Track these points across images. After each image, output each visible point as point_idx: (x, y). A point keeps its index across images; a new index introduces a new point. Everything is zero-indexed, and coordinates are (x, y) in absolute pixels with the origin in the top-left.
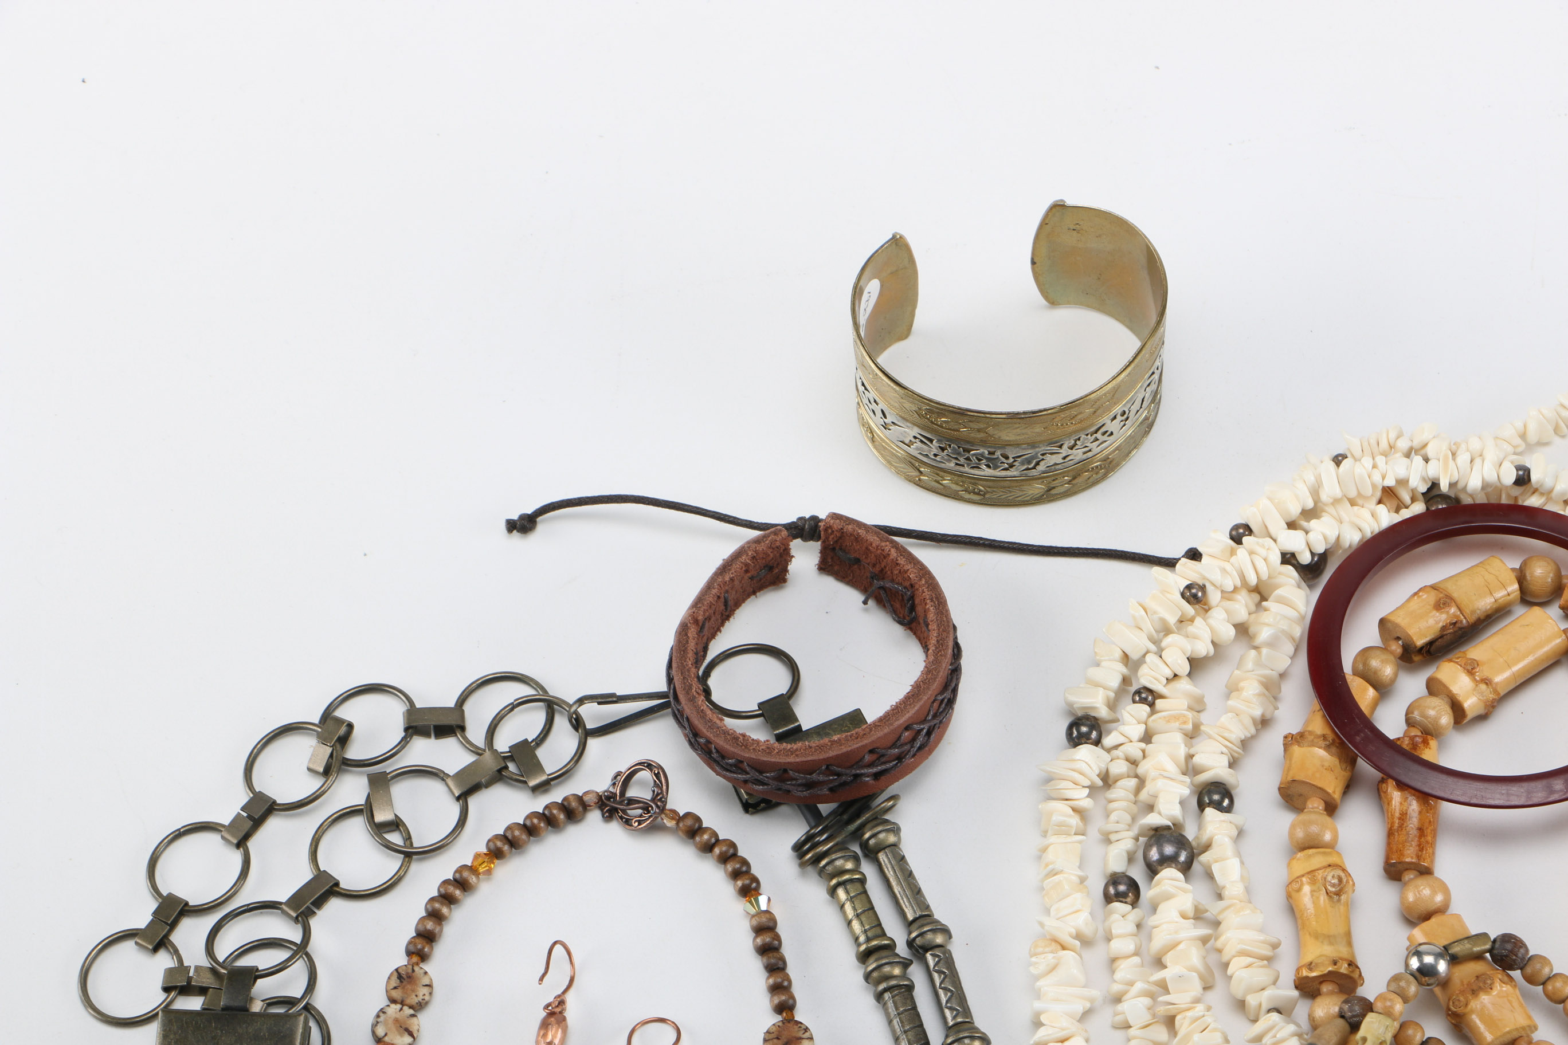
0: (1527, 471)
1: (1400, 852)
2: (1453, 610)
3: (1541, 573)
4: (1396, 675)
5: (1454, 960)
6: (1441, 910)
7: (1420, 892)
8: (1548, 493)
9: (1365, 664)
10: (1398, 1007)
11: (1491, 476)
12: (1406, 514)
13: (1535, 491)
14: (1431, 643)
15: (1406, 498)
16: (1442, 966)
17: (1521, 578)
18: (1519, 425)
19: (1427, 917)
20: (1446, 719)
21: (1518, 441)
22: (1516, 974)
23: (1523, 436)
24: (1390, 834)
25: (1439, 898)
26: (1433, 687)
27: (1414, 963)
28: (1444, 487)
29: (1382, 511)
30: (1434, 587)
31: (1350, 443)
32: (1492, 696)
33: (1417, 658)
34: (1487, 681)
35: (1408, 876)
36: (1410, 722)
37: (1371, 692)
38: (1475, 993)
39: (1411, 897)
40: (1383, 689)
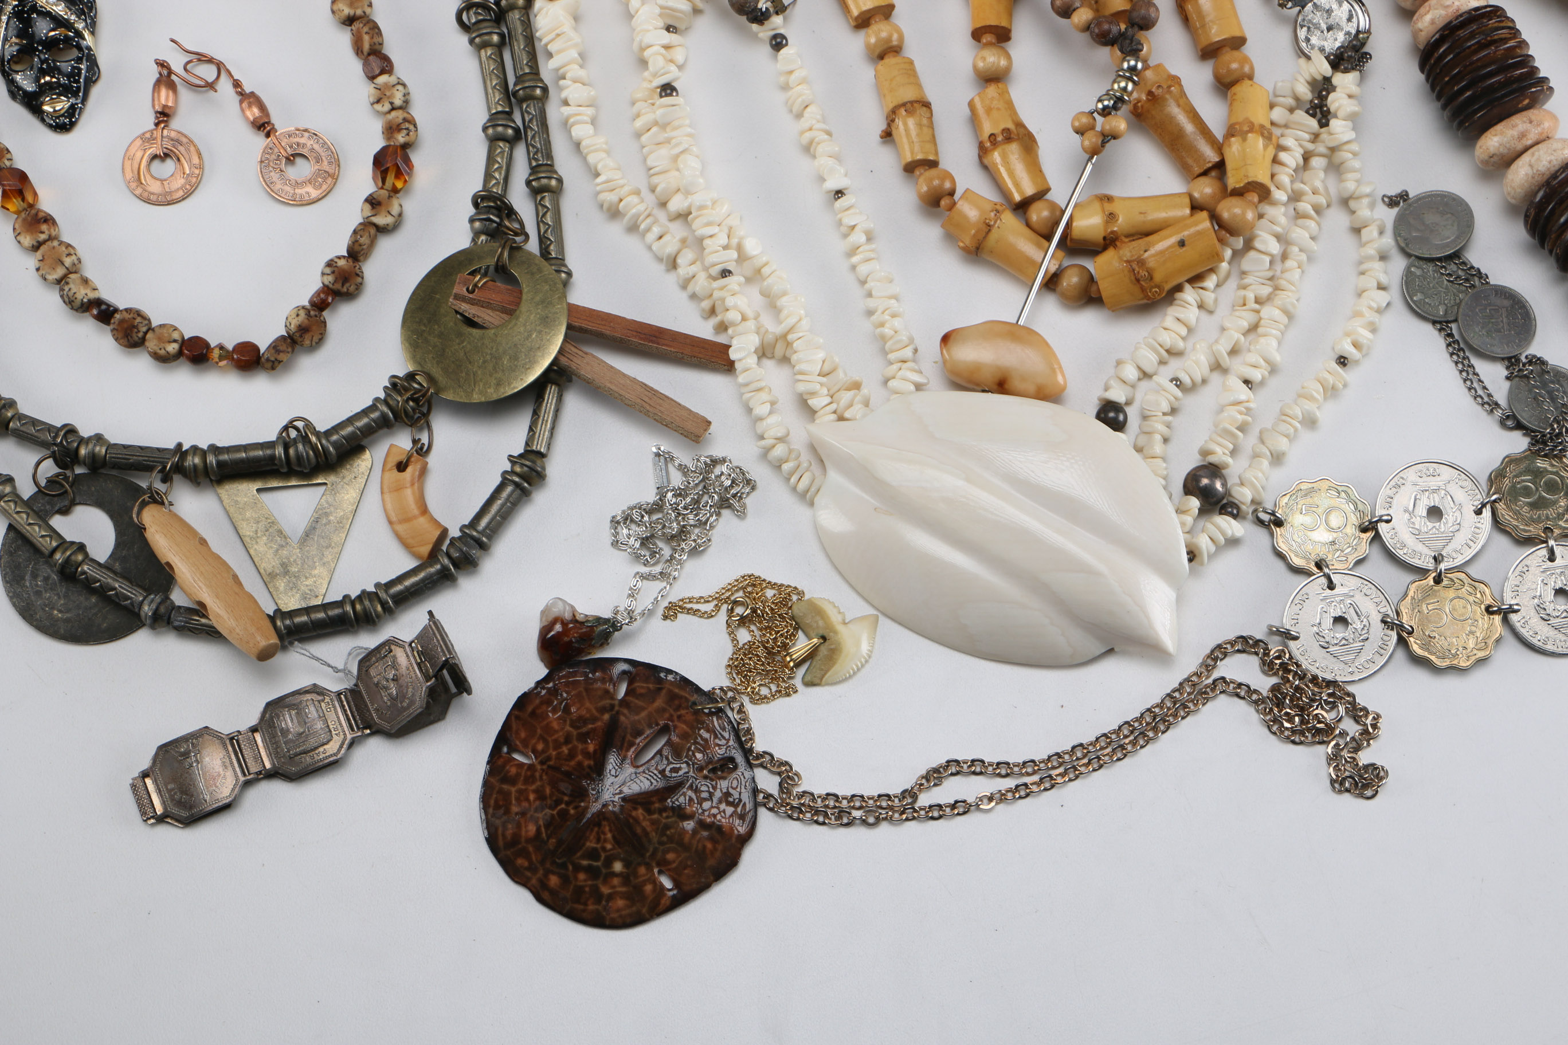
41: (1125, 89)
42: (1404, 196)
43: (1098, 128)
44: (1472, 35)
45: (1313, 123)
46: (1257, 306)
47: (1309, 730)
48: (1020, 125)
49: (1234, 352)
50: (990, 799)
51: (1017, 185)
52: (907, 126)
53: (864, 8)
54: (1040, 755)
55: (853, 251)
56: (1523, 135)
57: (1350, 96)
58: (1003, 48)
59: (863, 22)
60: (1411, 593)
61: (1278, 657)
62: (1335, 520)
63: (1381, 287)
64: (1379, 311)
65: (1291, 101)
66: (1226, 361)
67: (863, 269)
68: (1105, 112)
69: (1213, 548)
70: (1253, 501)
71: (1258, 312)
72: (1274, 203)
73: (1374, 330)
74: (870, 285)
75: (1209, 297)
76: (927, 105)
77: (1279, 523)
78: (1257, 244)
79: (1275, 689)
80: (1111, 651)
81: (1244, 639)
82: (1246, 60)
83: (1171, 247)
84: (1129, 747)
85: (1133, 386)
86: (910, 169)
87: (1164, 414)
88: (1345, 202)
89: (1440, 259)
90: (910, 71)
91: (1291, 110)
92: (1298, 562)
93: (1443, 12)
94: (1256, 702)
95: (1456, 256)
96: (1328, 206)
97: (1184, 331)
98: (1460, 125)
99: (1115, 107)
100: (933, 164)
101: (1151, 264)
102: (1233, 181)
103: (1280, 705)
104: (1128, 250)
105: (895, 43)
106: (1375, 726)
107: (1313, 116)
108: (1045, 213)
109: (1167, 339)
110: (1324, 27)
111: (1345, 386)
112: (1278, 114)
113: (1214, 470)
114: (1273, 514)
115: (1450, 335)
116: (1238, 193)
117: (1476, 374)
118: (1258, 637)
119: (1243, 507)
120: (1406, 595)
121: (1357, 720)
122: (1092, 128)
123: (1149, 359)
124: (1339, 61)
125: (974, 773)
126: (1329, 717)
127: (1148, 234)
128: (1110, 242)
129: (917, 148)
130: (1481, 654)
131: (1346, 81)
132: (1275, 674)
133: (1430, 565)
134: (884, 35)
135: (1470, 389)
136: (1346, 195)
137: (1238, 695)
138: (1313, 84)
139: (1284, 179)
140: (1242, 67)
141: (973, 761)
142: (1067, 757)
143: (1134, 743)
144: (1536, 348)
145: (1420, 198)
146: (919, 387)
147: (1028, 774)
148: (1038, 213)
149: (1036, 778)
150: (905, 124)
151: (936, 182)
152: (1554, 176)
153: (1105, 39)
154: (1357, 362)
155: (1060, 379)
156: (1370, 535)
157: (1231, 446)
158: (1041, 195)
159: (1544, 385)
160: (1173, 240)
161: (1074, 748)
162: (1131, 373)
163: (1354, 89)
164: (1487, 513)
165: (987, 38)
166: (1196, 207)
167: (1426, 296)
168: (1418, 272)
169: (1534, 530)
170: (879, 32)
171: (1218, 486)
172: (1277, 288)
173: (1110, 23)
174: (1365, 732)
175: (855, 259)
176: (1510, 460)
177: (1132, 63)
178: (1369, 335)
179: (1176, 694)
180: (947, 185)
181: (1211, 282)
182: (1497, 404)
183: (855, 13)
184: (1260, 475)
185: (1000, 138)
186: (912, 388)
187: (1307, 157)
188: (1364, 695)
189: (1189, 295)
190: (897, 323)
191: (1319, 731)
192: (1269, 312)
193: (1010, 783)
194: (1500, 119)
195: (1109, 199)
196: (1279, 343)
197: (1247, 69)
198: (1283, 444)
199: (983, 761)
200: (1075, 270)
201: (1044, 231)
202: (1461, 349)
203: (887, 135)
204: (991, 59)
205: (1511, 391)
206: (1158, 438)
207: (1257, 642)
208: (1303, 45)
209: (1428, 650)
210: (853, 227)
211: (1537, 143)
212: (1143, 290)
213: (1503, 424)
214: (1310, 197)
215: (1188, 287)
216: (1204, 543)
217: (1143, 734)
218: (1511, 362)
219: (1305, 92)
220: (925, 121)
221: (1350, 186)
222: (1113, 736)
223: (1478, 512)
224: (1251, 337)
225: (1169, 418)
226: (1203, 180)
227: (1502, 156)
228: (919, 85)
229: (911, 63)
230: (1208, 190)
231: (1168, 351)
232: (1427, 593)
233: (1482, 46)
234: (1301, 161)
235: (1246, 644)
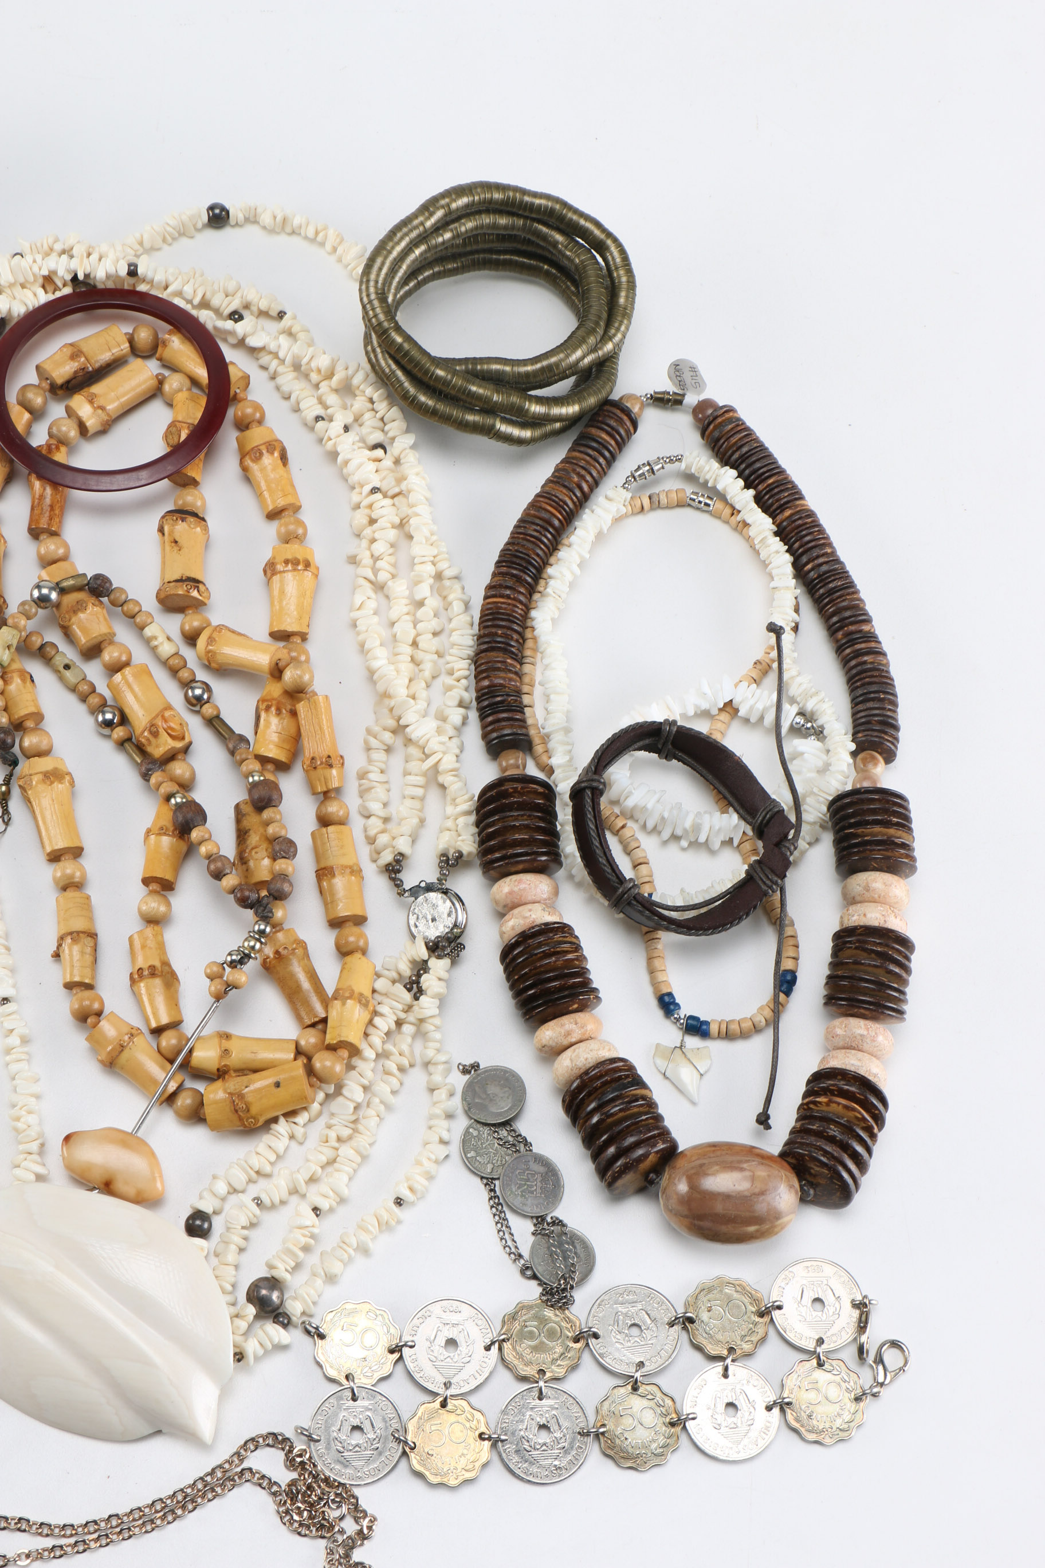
0: (136, 266)
1: (37, 522)
2: (83, 359)
3: (144, 336)
4: (45, 403)
5: (63, 591)
6: (65, 558)
7: (50, 547)
8: (151, 282)
9: (23, 395)
10: (23, 622)
11: (112, 270)
12: (58, 294)
13: (144, 281)
14: (68, 382)
15: (60, 284)
16: (54, 596)
17: (131, 341)
18: (138, 235)
19: (54, 562)
20: (73, 433)
21: (137, 247)
22: (105, 600)
23: (141, 244)
24: (32, 509)
25: (61, 551)
26: (70, 412)
27: (36, 594)
28: (81, 277)
29: (40, 292)
30: (71, 345)
31: (25, 246)
32: (106, 418)
33: (60, 392)
34: (102, 408)
35: (43, 537)
36: (51, 435)
37: (27, 416)
38: (75, 612)
39: (43, 551)
40: (36, 414)
41: (253, 948)
42: (475, 1066)
43: (225, 978)
44: (540, 945)
45: (407, 997)
46: (336, 1145)
47: (314, 1525)
48: (166, 964)
49: (312, 1180)
50: (28, 1556)
51: (155, 1014)
52: (72, 952)
53: (56, 848)
54: (78, 1520)
55: (8, 1051)
56: (568, 1034)
57: (440, 979)
58: (165, 896)
59: (55, 857)
60: (419, 1414)
61: (300, 1456)
62: (370, 1339)
63: (443, 1142)
64: (437, 1162)
65: (395, 975)
66: (303, 1188)
67: (14, 1067)
68: (233, 964)
69: (261, 1352)
70: (304, 1313)
71: (337, 1149)
72: (364, 1059)
73: (430, 1178)
74: (17, 1082)
75: (299, 1131)
76: (93, 935)
77: (322, 1337)
78: (345, 1091)
79: (293, 1483)
80: (159, 1432)
81: (274, 1435)
82: (363, 935)
83: (267, 1086)
84: (159, 1522)
85: (223, 1199)
86: (69, 986)
87: (243, 1228)
88: (427, 1064)
89: (494, 1125)
90: (87, 904)
91: (394, 982)
92: (332, 1373)
93: (522, 922)
94: (274, 1494)
95: (506, 1124)
96: (412, 1066)
97: (273, 1158)
98: (525, 1014)
99: (241, 962)
100: (89, 987)
101: (250, 1098)
102: (331, 1038)
103: (293, 1499)
104: (233, 1083)
105: (77, 880)
106: (370, 1528)
107: (409, 990)
108: (174, 1041)
109: (256, 1162)
110: (429, 917)
111: (399, 1222)
112: (381, 984)
113: (273, 1283)
114: (317, 1328)
115: (493, 1190)
116: (332, 1048)
117: (508, 1227)
118: (287, 1436)
119: (294, 1319)
120: (414, 1415)
121: (357, 1520)
122: (221, 977)
123: (239, 1178)
124: (435, 947)
125: (19, 1530)
126: (333, 1514)
127: (255, 1071)
128: (221, 1074)
129: (76, 971)
130: (468, 1475)
131: (439, 966)
132: (295, 1470)
133: (441, 1390)
134: (68, 871)
135: (501, 1239)
136: (427, 1060)
137: (260, 1485)
138: (414, 962)
139: (376, 1039)
140: (358, 941)
141: (20, 1519)
142: (103, 1524)
143: (163, 1518)
144: (560, 1213)
145: (487, 1071)
146: (40, 1178)
147: (64, 1536)
148: (169, 1040)
149: (72, 1540)
150: (70, 950)
151: (87, 1003)
152: (586, 1072)
153: (244, 903)
154: (413, 1203)
155: (159, 1185)
156: (396, 1356)
157: (293, 1264)
158: (175, 1025)
159: (560, 1245)
160: (271, 1080)
161: (110, 1516)
162: (222, 1188)
163: (444, 975)
164: (495, 1349)
165: (154, 886)
166: (299, 1052)
167: (478, 1154)
168: (475, 1133)
169: (531, 1371)
170: (67, 867)
171: (275, 1296)
172: (356, 1130)
173: (251, 891)
174: (360, 1532)
175: (8, 1058)
176: (521, 1307)
177: (262, 927)
178: (425, 1182)
179: (209, 1479)
180: (96, 1006)
181: (302, 1118)
182: (520, 1256)
183: (49, 849)
184: (312, 1292)
185: (146, 973)
186: (33, 1177)
187: (399, 1023)
188: (366, 1498)
189: (282, 1127)
190: (32, 1119)
191: (322, 1526)
192: (346, 1151)
193: (49, 1543)
194: (555, 1017)
195: (228, 1036)
196: (350, 1179)
197: (361, 943)
198: (336, 1267)
199: (28, 1521)
200: (189, 1093)
201: (170, 1056)
202: (499, 1204)
203: (57, 955)
204: (155, 905)
205: (533, 1247)
206: (233, 1248)
207: (286, 1440)
208: (413, 929)
209: (424, 1465)
210: (12, 1031)
211: (581, 1041)
212: (241, 1119)
213: (523, 1271)
214: (396, 1058)
215: (282, 1120)
216: (251, 1347)
217: (173, 1511)
218: (540, 1220)
219: (406, 970)
220: (88, 950)
221: (430, 1053)
222: (147, 1510)
223: (488, 1348)
224: (329, 1169)
225: (245, 1232)
226: (311, 1030)
227: (552, 1048)
228: (91, 919)
229: (88, 898)
230: (312, 1040)
231: (258, 1173)
232: (432, 1416)
233: (547, 955)
234: (393, 1026)
235: (277, 1440)
